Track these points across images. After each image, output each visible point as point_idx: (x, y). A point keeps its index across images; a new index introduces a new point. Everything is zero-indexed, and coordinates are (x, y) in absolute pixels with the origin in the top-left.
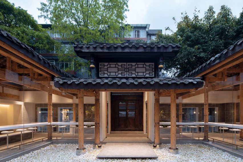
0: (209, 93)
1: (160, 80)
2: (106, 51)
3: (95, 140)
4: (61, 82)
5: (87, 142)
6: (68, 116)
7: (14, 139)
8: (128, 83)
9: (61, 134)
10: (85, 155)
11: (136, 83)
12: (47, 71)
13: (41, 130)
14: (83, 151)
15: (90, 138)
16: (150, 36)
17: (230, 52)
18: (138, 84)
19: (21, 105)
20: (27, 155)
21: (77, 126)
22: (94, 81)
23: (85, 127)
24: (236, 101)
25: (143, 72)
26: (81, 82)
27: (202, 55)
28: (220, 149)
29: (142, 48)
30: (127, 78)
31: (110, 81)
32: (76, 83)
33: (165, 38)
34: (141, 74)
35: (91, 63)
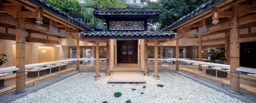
0: (179, 40)
1: (148, 33)
2: (113, 14)
3: (106, 70)
4: (85, 35)
5: (101, 71)
6: (89, 54)
7: (55, 70)
8: (127, 35)
9: (85, 65)
10: (100, 80)
11: (132, 35)
12: (76, 26)
13: (72, 63)
14: (99, 78)
15: (104, 69)
16: (143, 2)
17: (192, 15)
18: (133, 36)
19: (59, 47)
20: (63, 81)
21: (95, 61)
22: (106, 34)
23: (100, 61)
24: (196, 44)
25: (137, 27)
26: (97, 35)
27: (175, 15)
28: (186, 76)
29: (136, 12)
30: (127, 31)
31: (116, 34)
32: (94, 35)
33: (152, 4)
34: (136, 29)
35: (104, 22)
